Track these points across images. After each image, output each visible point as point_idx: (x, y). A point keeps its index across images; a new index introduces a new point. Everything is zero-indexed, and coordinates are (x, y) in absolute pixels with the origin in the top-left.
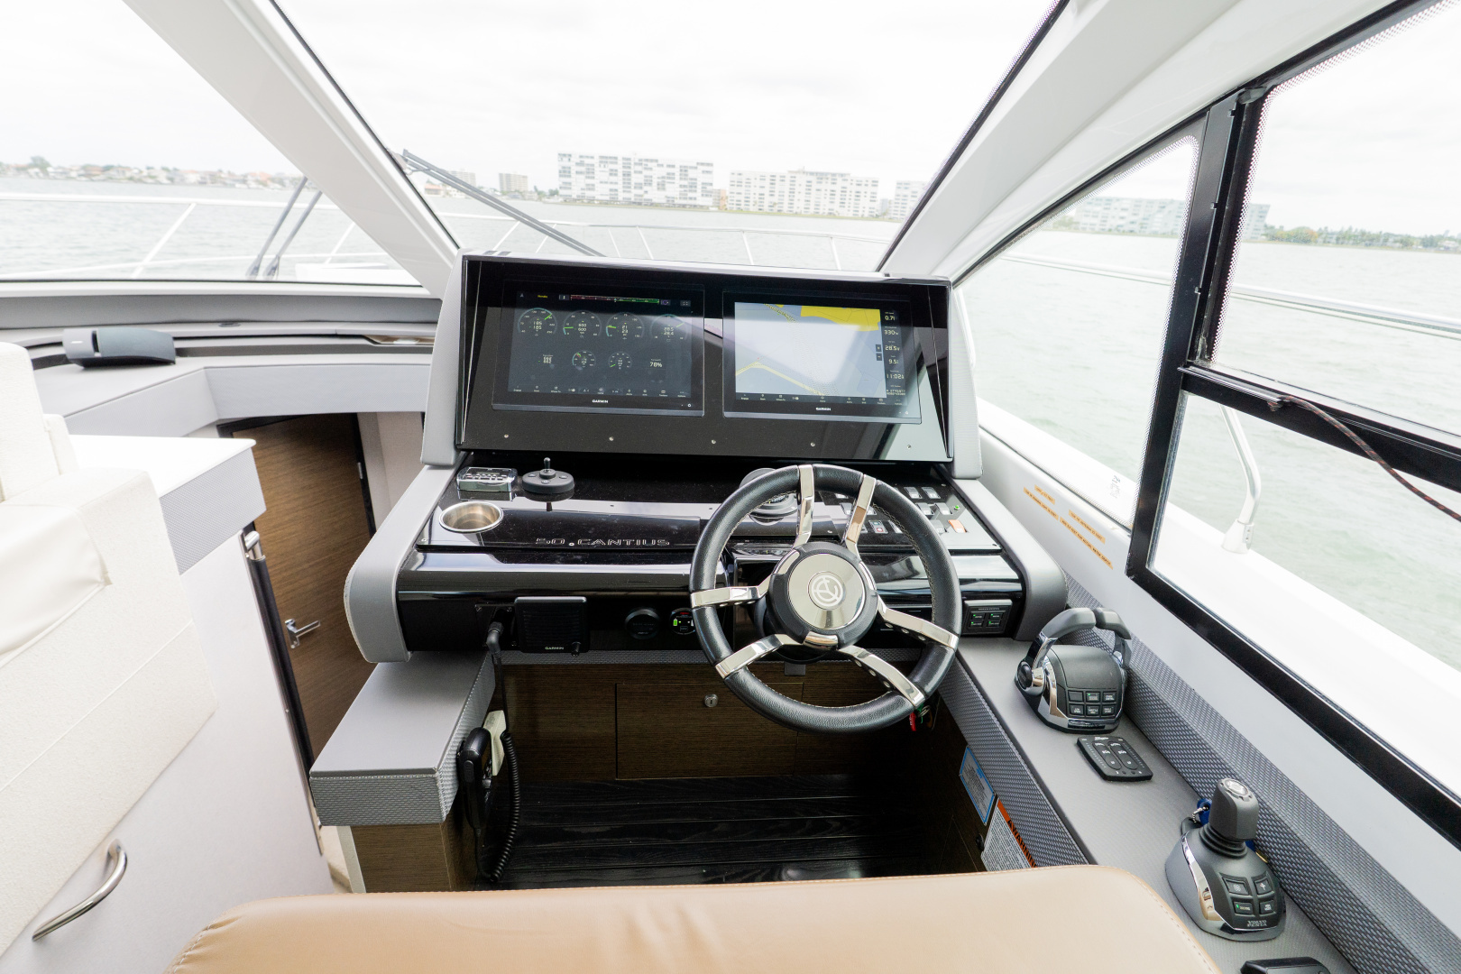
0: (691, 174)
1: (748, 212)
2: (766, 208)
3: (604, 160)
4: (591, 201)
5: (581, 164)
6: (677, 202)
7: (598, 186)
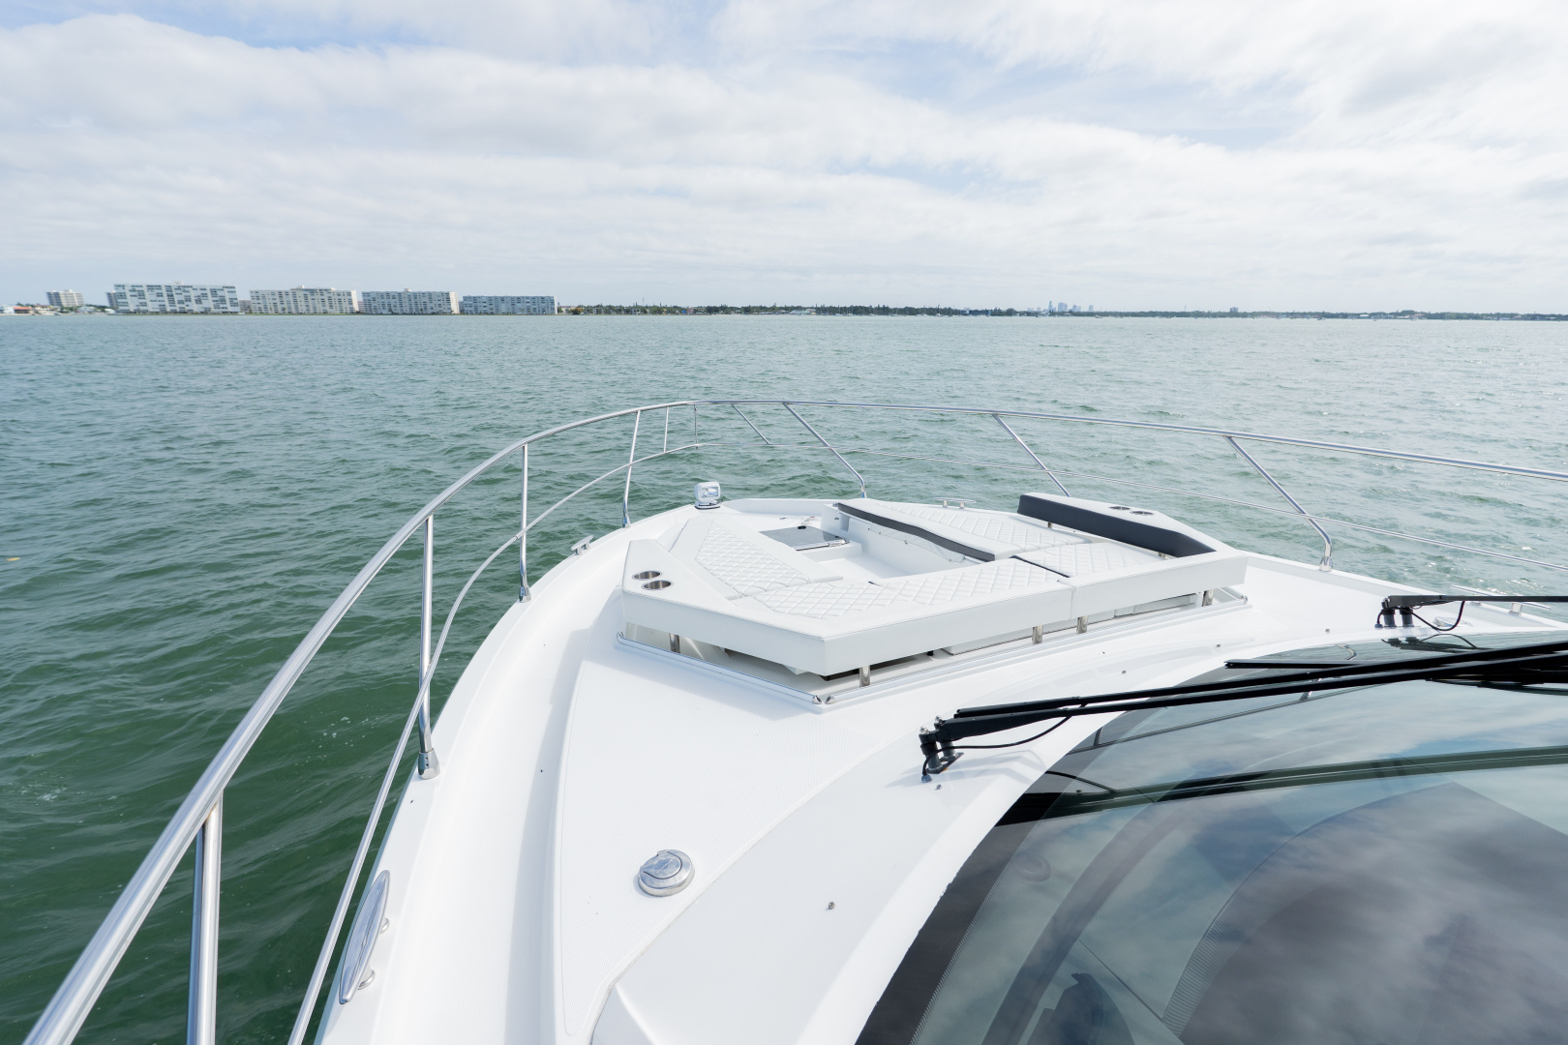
0: (219, 293)
1: (267, 314)
2: (280, 311)
3: (151, 288)
4: (145, 312)
5: (134, 290)
6: (213, 310)
7: (149, 304)
